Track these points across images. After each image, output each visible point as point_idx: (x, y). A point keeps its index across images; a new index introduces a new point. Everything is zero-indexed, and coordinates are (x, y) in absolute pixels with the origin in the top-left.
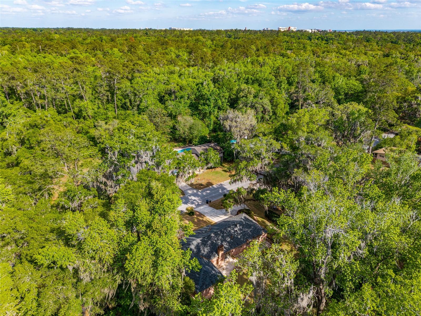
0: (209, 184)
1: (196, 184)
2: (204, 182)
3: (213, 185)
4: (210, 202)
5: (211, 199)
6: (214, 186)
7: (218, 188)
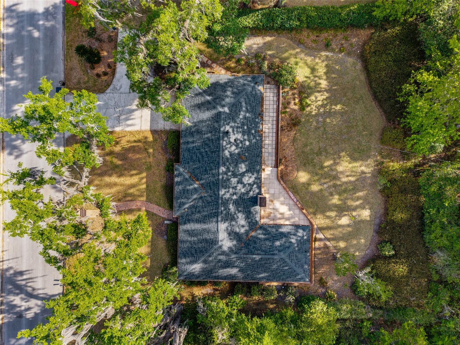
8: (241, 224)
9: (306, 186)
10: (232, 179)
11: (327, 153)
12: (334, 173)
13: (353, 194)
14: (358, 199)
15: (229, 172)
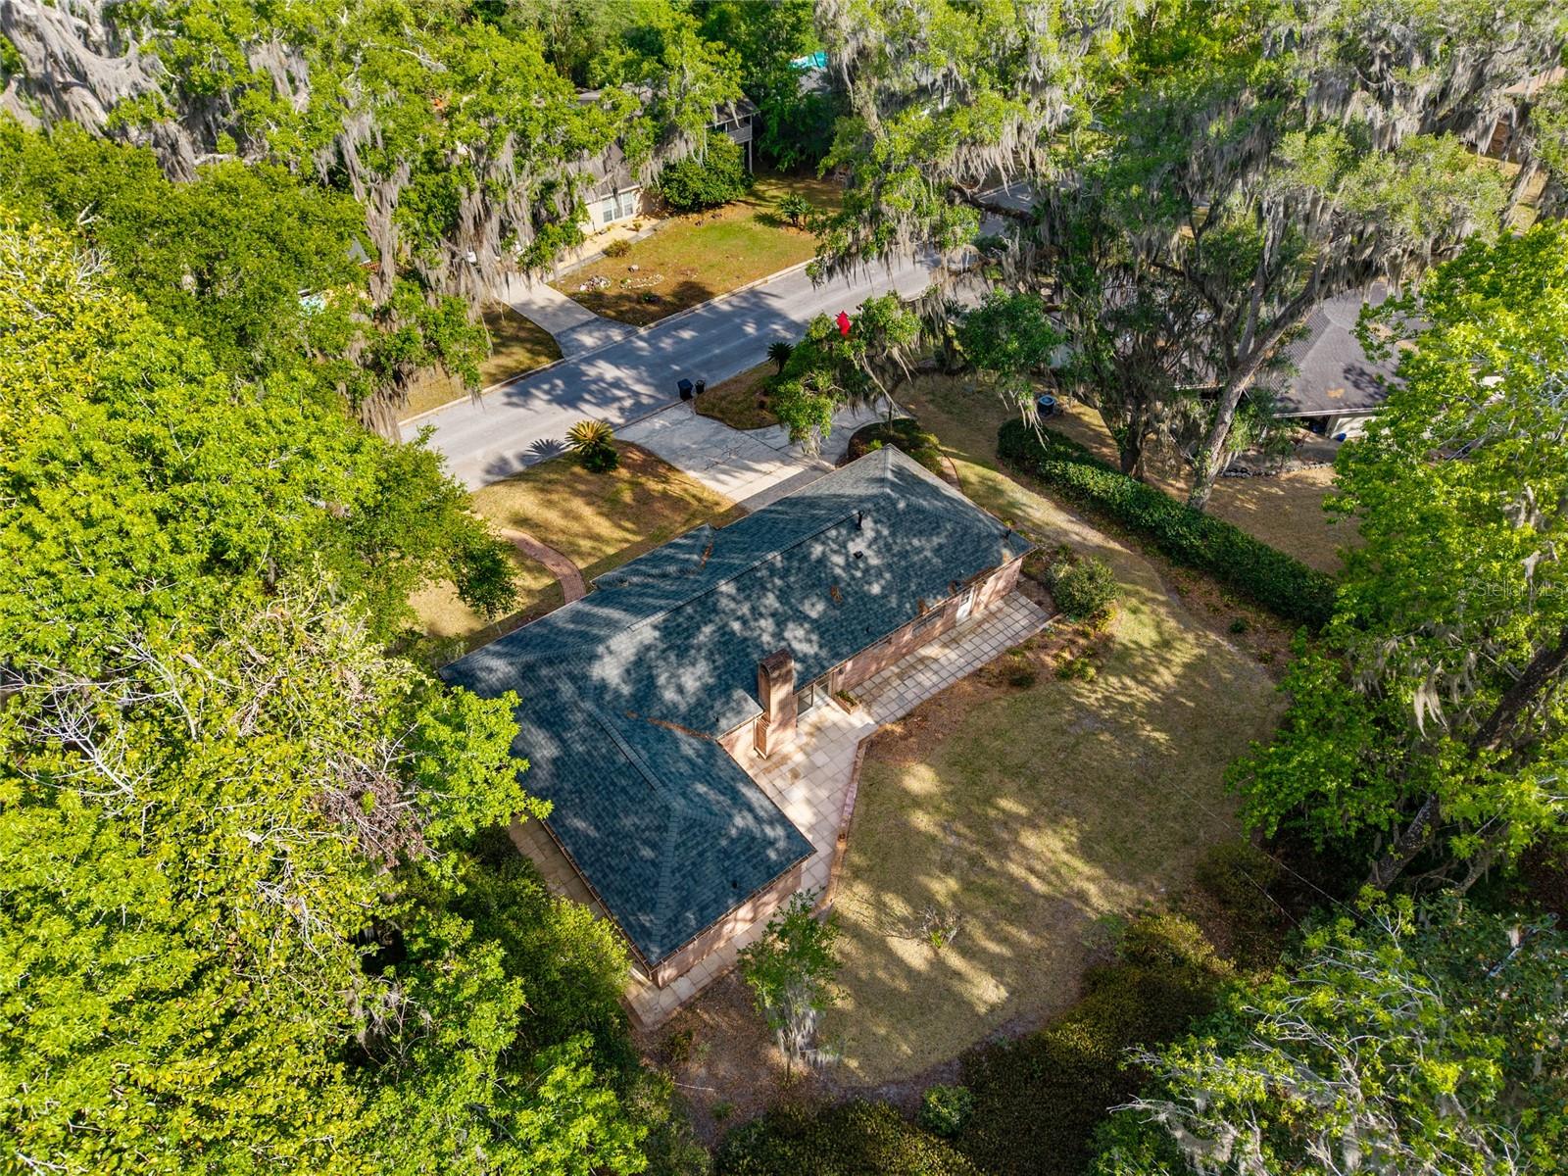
0: (692, 293)
1: (621, 297)
2: (661, 283)
3: (711, 295)
4: (700, 389)
5: (704, 376)
6: (716, 301)
7: (739, 313)
8: (683, 679)
9: (907, 801)
10: (771, 596)
11: (1031, 786)
12: (1005, 836)
13: (1004, 917)
14: (1003, 940)
15: (781, 578)
